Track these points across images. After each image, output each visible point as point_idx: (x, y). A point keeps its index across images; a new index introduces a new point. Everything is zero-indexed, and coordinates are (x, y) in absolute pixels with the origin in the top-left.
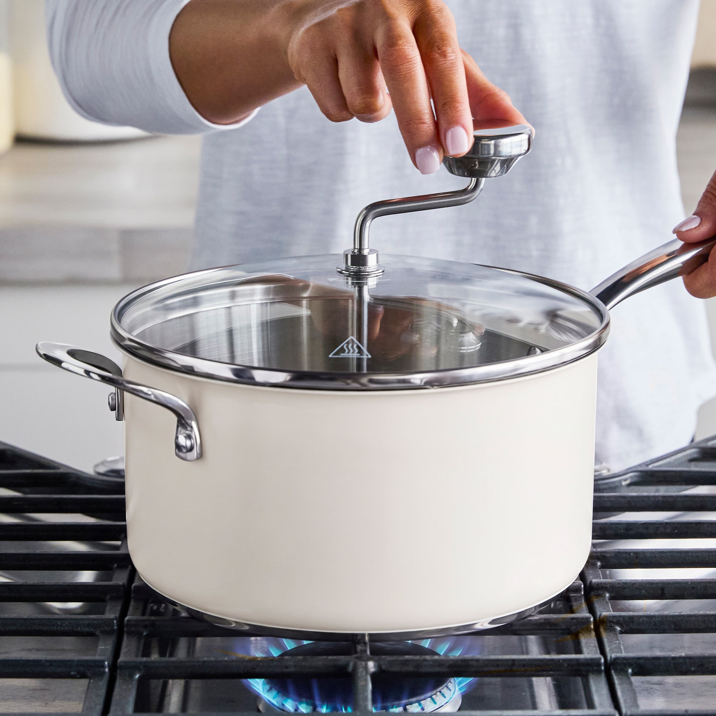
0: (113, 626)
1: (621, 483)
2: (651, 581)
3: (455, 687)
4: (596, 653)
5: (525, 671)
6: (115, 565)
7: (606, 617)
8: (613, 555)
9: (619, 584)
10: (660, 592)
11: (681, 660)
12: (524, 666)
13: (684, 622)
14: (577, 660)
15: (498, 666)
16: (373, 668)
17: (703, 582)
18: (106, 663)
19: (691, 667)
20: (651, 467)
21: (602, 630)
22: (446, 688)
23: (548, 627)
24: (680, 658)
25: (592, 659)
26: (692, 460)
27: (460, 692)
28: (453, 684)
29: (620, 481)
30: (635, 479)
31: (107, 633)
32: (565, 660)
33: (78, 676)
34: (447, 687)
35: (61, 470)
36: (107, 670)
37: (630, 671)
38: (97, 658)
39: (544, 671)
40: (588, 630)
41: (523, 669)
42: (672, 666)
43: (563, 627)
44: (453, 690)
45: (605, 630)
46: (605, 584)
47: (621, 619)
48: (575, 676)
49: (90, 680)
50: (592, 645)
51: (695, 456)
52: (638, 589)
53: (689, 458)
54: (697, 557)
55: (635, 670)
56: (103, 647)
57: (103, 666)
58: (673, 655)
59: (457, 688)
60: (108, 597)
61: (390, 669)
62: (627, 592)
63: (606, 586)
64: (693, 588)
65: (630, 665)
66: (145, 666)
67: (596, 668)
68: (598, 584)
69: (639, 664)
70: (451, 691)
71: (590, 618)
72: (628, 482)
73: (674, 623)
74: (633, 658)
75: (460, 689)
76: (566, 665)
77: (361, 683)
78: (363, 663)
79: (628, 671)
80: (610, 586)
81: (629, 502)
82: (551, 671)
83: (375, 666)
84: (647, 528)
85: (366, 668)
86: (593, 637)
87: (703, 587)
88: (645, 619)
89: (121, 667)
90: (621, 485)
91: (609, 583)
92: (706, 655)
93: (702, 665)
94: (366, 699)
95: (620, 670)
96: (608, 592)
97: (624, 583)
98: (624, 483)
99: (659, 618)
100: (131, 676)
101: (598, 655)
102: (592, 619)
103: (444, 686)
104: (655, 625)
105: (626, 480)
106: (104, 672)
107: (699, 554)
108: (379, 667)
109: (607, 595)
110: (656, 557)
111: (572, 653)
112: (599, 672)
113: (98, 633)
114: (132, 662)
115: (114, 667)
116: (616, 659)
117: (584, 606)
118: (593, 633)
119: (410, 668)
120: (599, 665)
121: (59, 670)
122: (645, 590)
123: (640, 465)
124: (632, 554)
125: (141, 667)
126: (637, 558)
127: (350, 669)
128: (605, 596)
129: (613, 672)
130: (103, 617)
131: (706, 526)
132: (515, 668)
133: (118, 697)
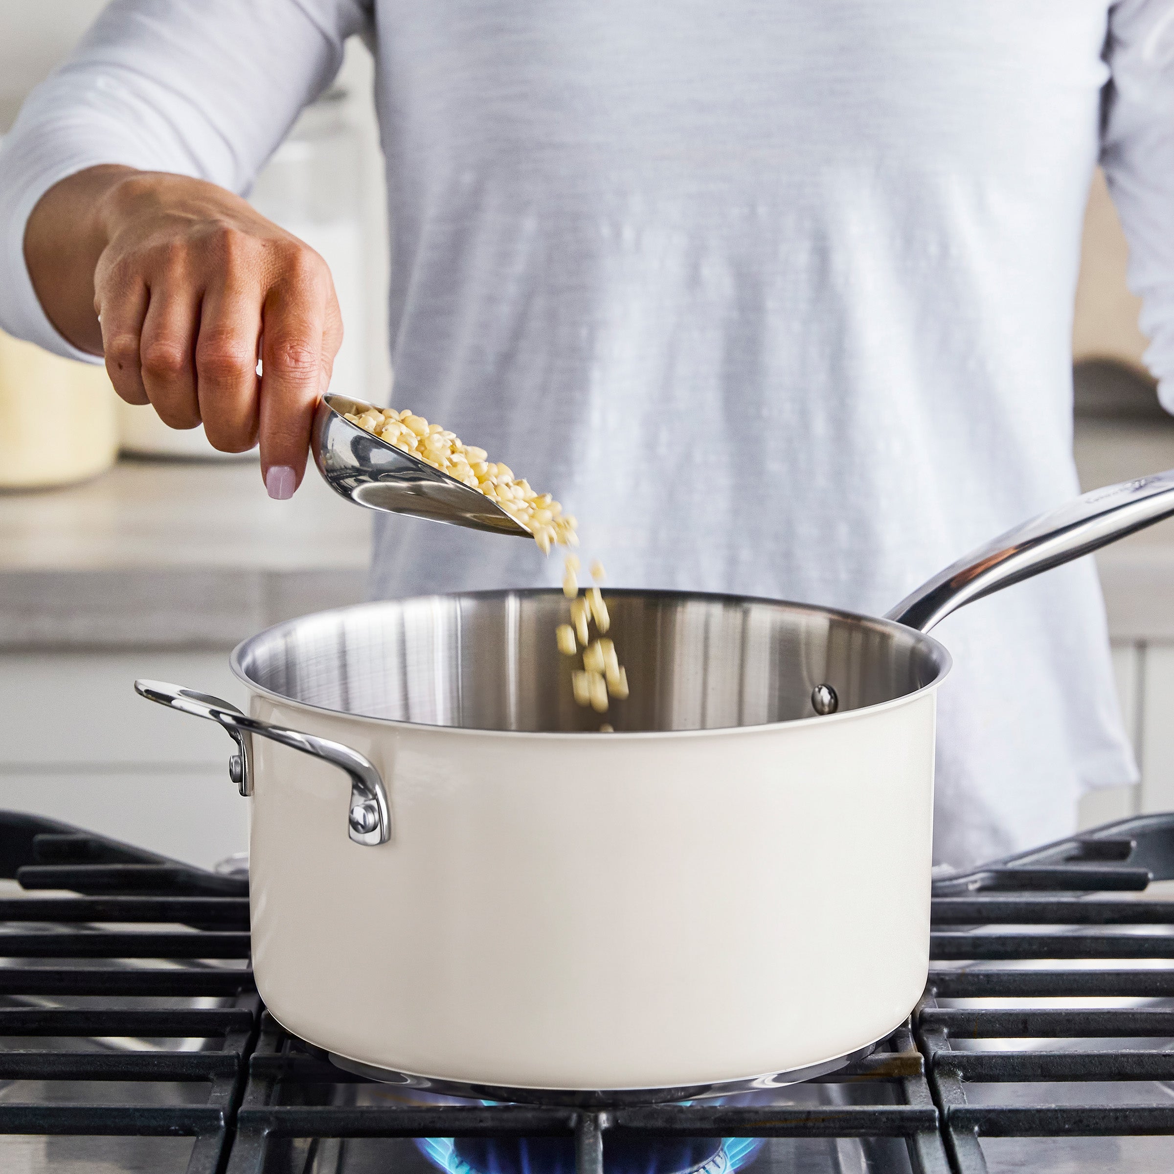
0: (233, 1065)
1: (967, 887)
2: (1009, 1012)
3: (726, 1163)
4: (927, 1104)
5: (826, 1128)
6: (240, 989)
7: (943, 1057)
8: (953, 977)
9: (962, 1014)
10: (1021, 1026)
11: (1050, 1114)
12: (823, 1120)
13: (1055, 1065)
14: (900, 1112)
15: (786, 1120)
16: (606, 1122)
17: (1084, 1013)
18: (222, 1113)
19: (1064, 1125)
20: (1011, 866)
21: (937, 1076)
22: (711, 1162)
23: (859, 1071)
24: (1048, 1110)
25: (921, 1112)
26: (1070, 859)
27: (732, 1169)
28: (723, 1158)
29: (966, 884)
30: (988, 883)
31: (224, 1076)
32: (882, 1113)
33: (181, 1132)
34: (713, 1161)
35: (167, 866)
36: (222, 1123)
37: (976, 1128)
38: (209, 1106)
39: (852, 1128)
40: (918, 1075)
41: (822, 1125)
42: (1038, 1122)
43: (882, 1071)
44: (722, 1166)
45: (942, 1075)
46: (943, 1014)
47: (965, 1060)
48: (897, 1136)
49: (198, 1137)
50: (923, 1094)
51: (1074, 852)
52: (989, 1021)
53: (1065, 855)
54: (1075, 980)
55: (984, 1128)
56: (219, 1094)
57: (218, 1119)
58: (1039, 1107)
59: (729, 1164)
60: (228, 1029)
61: (630, 1125)
62: (973, 1027)
63: (943, 1017)
64: (1068, 1021)
65: (977, 1121)
66: (277, 1118)
67: (927, 1124)
68: (932, 1015)
69: (990, 1119)
70: (720, 1168)
71: (920, 1058)
72: (977, 885)
73: (1041, 1067)
74: (980, 1111)
75: (732, 1165)
76: (884, 1119)
77: (587, 1141)
78: (592, 1115)
79: (973, 1129)
80: (949, 1018)
81: (979, 911)
82: (862, 1128)
83: (608, 1119)
84: (1004, 944)
85: (596, 1121)
86: (924, 1085)
87: (1082, 1019)
88: (1000, 1061)
89: (242, 1119)
90: (967, 890)
91: (947, 1014)
92: (1087, 1107)
93: (1081, 1121)
94: (594, 1161)
95: (962, 1127)
96: (947, 1026)
97: (969, 1013)
98: (972, 887)
99: (1019, 1059)
100: (258, 1132)
101: (931, 1107)
102: (923, 1060)
103: (710, 1159)
104: (1014, 1069)
105: (975, 882)
106: (219, 1127)
107: (1077, 977)
108: (614, 1121)
109: (946, 1030)
110: (1015, 981)
111: (893, 1104)
112: (931, 1129)
113: (211, 1076)
114: (259, 1112)
115: (232, 1119)
116: (957, 1111)
117: (912, 1043)
118: (924, 1080)
119: (659, 1123)
120: (932, 1120)
121: (154, 1123)
122: (1000, 1024)
123: (996, 862)
124: (981, 977)
125: (272, 1119)
126: (988, 982)
127: (573, 1123)
128: (942, 1032)
129: (951, 1129)
130: (220, 1053)
131: (1088, 941)
132: (810, 1124)
133: (237, 1160)
